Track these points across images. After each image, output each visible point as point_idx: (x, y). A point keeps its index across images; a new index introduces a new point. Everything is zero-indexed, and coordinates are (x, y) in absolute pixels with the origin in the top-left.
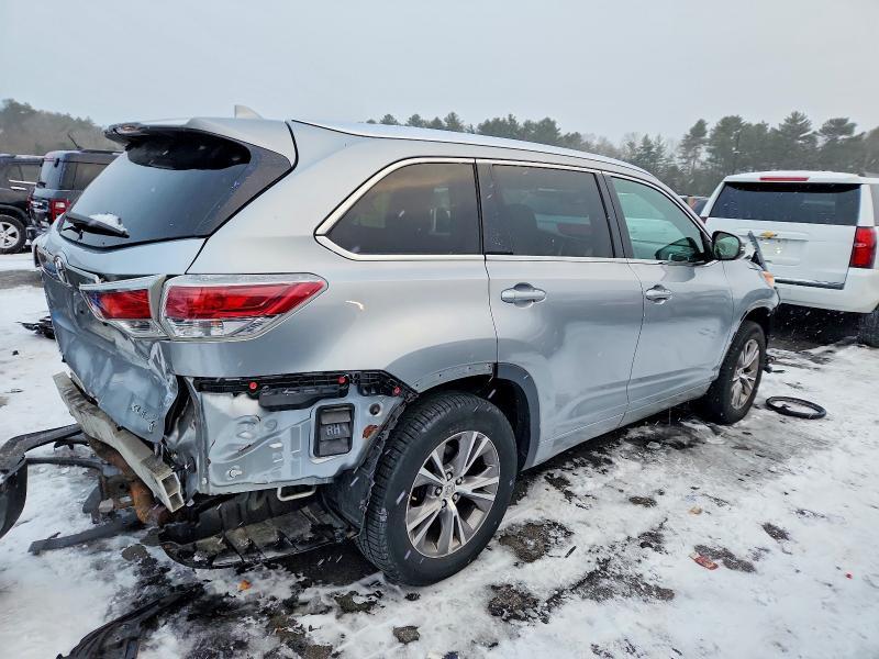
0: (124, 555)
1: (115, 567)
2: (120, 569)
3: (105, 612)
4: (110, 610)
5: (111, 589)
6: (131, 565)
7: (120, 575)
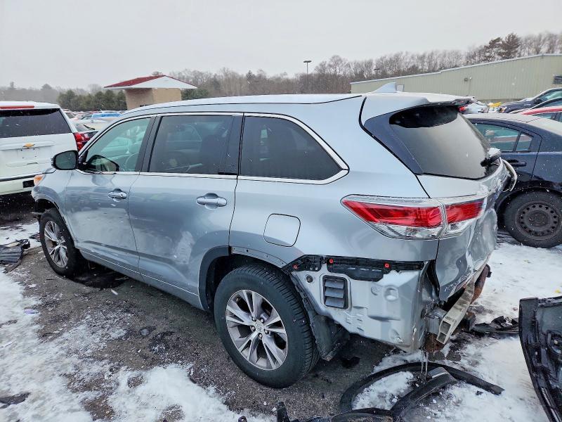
0: (459, 360)
1: (469, 358)
2: (469, 355)
3: (494, 345)
4: (492, 344)
5: (482, 350)
6: (462, 353)
7: (472, 353)
